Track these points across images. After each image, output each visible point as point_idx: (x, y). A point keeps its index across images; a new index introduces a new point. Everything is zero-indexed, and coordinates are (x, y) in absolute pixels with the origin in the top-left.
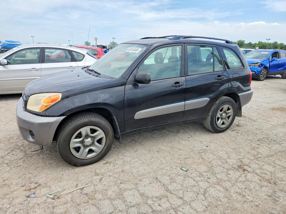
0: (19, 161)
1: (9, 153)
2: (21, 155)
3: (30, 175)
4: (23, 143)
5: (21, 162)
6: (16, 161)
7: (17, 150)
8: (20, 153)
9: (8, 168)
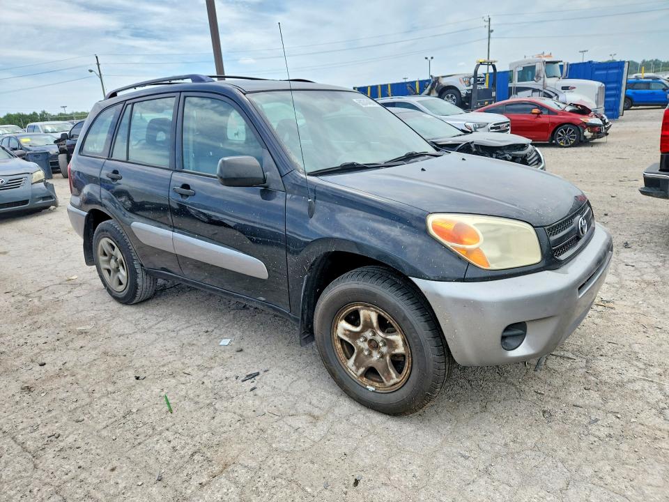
0: (610, 354)
1: (629, 381)
2: (601, 364)
3: (597, 321)
4: (582, 396)
5: (607, 348)
6: (615, 356)
7: (609, 381)
8: (600, 369)
9: (637, 350)
